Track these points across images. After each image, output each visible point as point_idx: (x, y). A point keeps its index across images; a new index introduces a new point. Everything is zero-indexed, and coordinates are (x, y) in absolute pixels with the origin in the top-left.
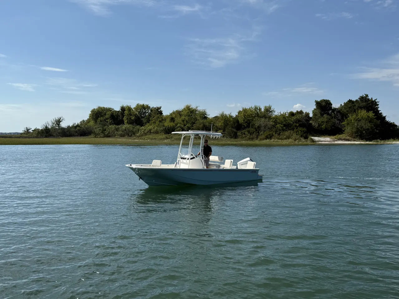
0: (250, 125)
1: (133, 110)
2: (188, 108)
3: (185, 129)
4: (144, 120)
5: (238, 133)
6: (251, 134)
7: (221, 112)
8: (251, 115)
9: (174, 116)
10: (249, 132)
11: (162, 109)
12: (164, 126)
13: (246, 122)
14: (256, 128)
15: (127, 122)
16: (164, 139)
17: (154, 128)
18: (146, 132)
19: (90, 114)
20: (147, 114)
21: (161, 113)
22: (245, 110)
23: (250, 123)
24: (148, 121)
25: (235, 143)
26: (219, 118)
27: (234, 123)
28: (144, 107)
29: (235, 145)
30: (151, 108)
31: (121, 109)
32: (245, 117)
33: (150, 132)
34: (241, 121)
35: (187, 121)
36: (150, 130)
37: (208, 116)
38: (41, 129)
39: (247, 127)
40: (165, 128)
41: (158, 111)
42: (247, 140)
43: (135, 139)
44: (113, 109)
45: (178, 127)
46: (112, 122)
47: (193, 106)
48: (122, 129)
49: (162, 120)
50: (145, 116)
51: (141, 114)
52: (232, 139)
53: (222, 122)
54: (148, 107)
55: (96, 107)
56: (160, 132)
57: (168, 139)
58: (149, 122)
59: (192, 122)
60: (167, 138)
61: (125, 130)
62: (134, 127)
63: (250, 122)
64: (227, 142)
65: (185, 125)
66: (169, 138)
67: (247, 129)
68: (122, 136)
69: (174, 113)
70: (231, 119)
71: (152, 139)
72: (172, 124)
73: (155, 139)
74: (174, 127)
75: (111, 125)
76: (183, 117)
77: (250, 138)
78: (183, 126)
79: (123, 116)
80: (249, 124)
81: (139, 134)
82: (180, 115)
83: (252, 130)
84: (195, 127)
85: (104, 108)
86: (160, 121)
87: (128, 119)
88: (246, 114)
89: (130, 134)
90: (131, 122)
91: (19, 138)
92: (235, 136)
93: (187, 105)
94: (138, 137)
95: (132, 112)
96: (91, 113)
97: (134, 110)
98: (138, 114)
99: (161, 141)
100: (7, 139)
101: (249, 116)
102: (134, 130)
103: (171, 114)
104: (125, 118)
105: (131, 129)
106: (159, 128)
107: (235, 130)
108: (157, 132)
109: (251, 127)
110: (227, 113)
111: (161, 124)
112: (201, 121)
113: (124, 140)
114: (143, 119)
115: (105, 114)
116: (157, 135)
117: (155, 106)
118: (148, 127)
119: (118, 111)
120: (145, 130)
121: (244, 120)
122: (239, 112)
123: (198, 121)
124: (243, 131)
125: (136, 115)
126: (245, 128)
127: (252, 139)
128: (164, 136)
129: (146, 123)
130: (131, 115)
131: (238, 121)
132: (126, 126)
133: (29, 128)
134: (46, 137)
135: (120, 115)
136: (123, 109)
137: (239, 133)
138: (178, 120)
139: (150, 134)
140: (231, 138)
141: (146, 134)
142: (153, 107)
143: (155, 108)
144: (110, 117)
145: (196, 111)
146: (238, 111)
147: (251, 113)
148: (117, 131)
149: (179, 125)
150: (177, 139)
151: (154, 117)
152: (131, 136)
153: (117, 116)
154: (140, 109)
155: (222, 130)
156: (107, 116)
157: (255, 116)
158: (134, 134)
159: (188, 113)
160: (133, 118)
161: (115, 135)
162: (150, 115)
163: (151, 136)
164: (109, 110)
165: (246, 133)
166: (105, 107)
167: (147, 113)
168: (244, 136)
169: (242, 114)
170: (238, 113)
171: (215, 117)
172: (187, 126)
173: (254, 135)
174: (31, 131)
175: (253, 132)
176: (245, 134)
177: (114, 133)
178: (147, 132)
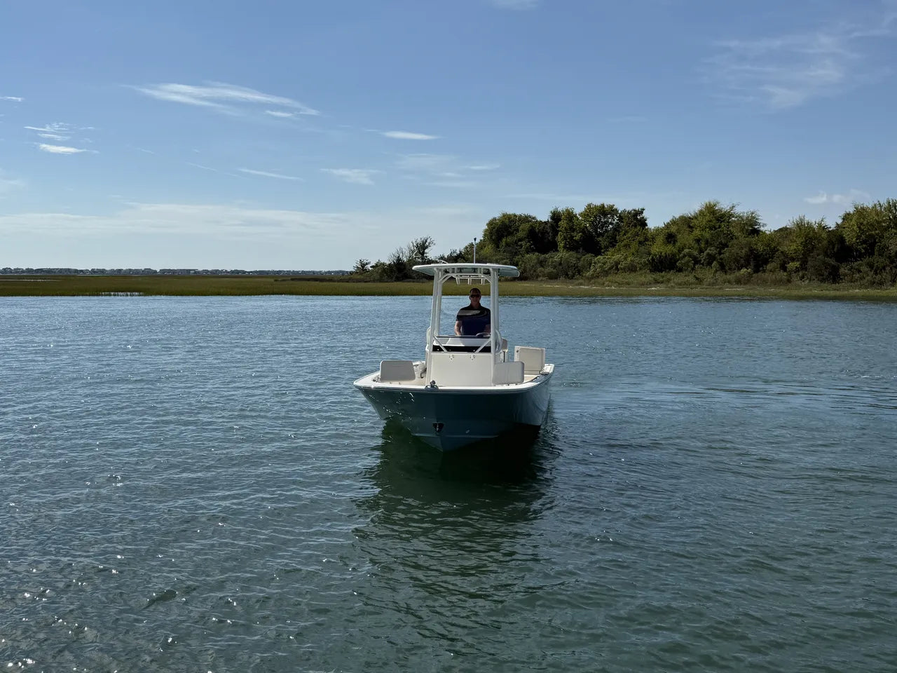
0: (876, 248)
1: (578, 219)
2: (710, 210)
3: (701, 261)
4: (603, 241)
5: (842, 270)
6: (876, 271)
7: (796, 218)
8: (878, 222)
9: (674, 229)
10: (871, 266)
11: (645, 214)
12: (650, 254)
13: (864, 242)
14: (890, 257)
15: (565, 247)
16: (650, 283)
17: (625, 259)
18: (607, 267)
19: (486, 231)
20: (611, 226)
21: (643, 223)
22: (861, 212)
23: (875, 243)
24: (613, 242)
25: (832, 293)
26: (791, 233)
27: (831, 242)
28: (605, 211)
29: (834, 299)
30: (620, 212)
31: (552, 218)
32: (859, 228)
33: (616, 267)
34: (850, 237)
35: (707, 242)
36: (617, 263)
37: (762, 229)
38: (388, 263)
39: (865, 254)
40: (653, 259)
41: (636, 219)
42: (866, 288)
43: (581, 284)
44: (534, 218)
45: (685, 256)
46: (530, 246)
47: (724, 205)
48: (552, 262)
49: (646, 239)
50: (606, 231)
51: (595, 228)
52: (825, 285)
53: (799, 241)
54: (612, 211)
55: (498, 215)
56: (640, 269)
57: (658, 285)
58: (614, 246)
59: (721, 243)
60: (657, 282)
61: (560, 264)
62: (579, 256)
63: (875, 240)
64: (811, 290)
65: (701, 251)
66: (662, 282)
67: (867, 259)
68: (552, 277)
69: (674, 222)
70: (824, 235)
71: (620, 284)
72: (670, 249)
73: (628, 284)
74: (674, 255)
75: (528, 253)
76: (697, 232)
77: (874, 283)
78: (696, 253)
79: (556, 233)
80: (872, 245)
81: (591, 272)
82: (691, 227)
83: (878, 260)
84: (727, 254)
85: (515, 216)
86: (640, 243)
87: (566, 239)
88: (865, 222)
89: (570, 273)
90: (572, 246)
91: (347, 281)
92: (834, 276)
93: (707, 201)
94: (590, 279)
95: (575, 222)
96: (486, 227)
97: (580, 218)
98: (589, 228)
99: (642, 289)
100: (325, 283)
101: (872, 225)
102: (580, 264)
103: (668, 226)
104: (559, 238)
105: (573, 261)
106: (637, 260)
107: (832, 262)
108: (632, 269)
109: (876, 253)
110: (813, 219)
111: (642, 249)
112: (743, 240)
113: (557, 286)
114: (600, 239)
115: (517, 230)
116: (633, 274)
117: (629, 208)
118: (612, 256)
119: (545, 222)
120: (604, 264)
121: (858, 237)
122: (847, 217)
123: (735, 241)
124: (855, 264)
125: (584, 230)
126: (861, 256)
127: (881, 284)
128: (650, 277)
129: (607, 248)
130: (574, 230)
131: (841, 240)
132: (561, 255)
133: (365, 262)
134: (398, 279)
135: (549, 231)
136: (556, 217)
137: (844, 270)
138: (685, 239)
139: (616, 274)
140: (823, 281)
141: (606, 273)
142: (625, 211)
143: (629, 213)
144: (528, 236)
145: (731, 215)
146: (842, 214)
147: (876, 218)
148: (542, 266)
149: (686, 250)
150: (680, 284)
151: (626, 232)
152: (572, 277)
153: (542, 233)
154: (595, 217)
155: (798, 261)
156: (521, 234)
157: (889, 227)
158: (579, 272)
159: (710, 221)
160: (578, 236)
161: (538, 276)
162: (617, 229)
163: (619, 278)
164: (526, 219)
165: (864, 268)
166: (518, 213)
167: (611, 224)
168: (857, 276)
169: (853, 222)
170: (843, 219)
171: (781, 230)
172: (708, 254)
173: (886, 275)
174: (368, 267)
175: (884, 268)
176: (859, 271)
177: (535, 271)
178: (610, 269)
